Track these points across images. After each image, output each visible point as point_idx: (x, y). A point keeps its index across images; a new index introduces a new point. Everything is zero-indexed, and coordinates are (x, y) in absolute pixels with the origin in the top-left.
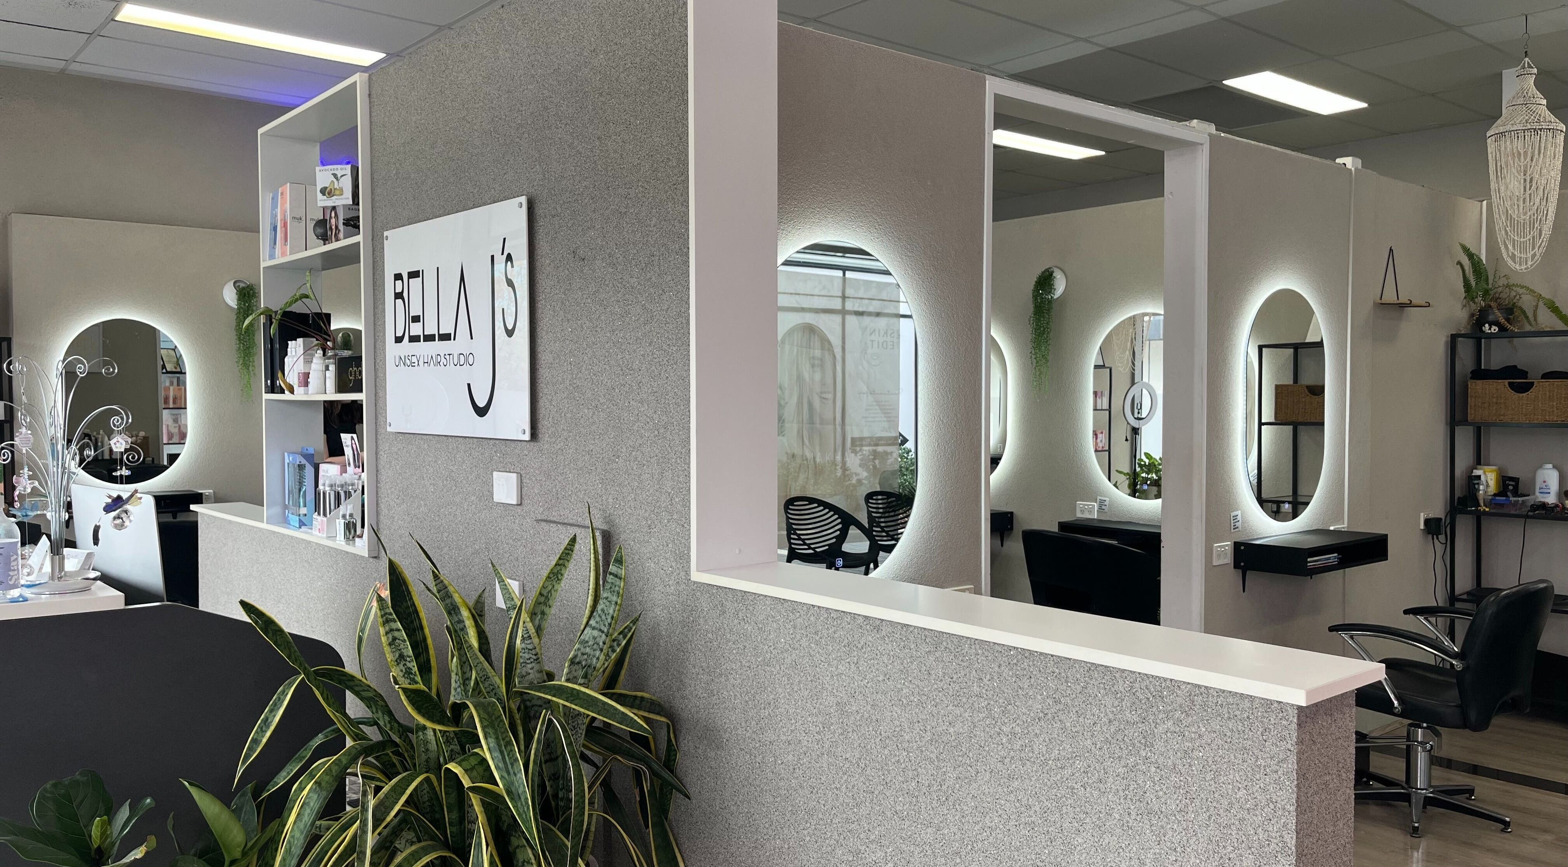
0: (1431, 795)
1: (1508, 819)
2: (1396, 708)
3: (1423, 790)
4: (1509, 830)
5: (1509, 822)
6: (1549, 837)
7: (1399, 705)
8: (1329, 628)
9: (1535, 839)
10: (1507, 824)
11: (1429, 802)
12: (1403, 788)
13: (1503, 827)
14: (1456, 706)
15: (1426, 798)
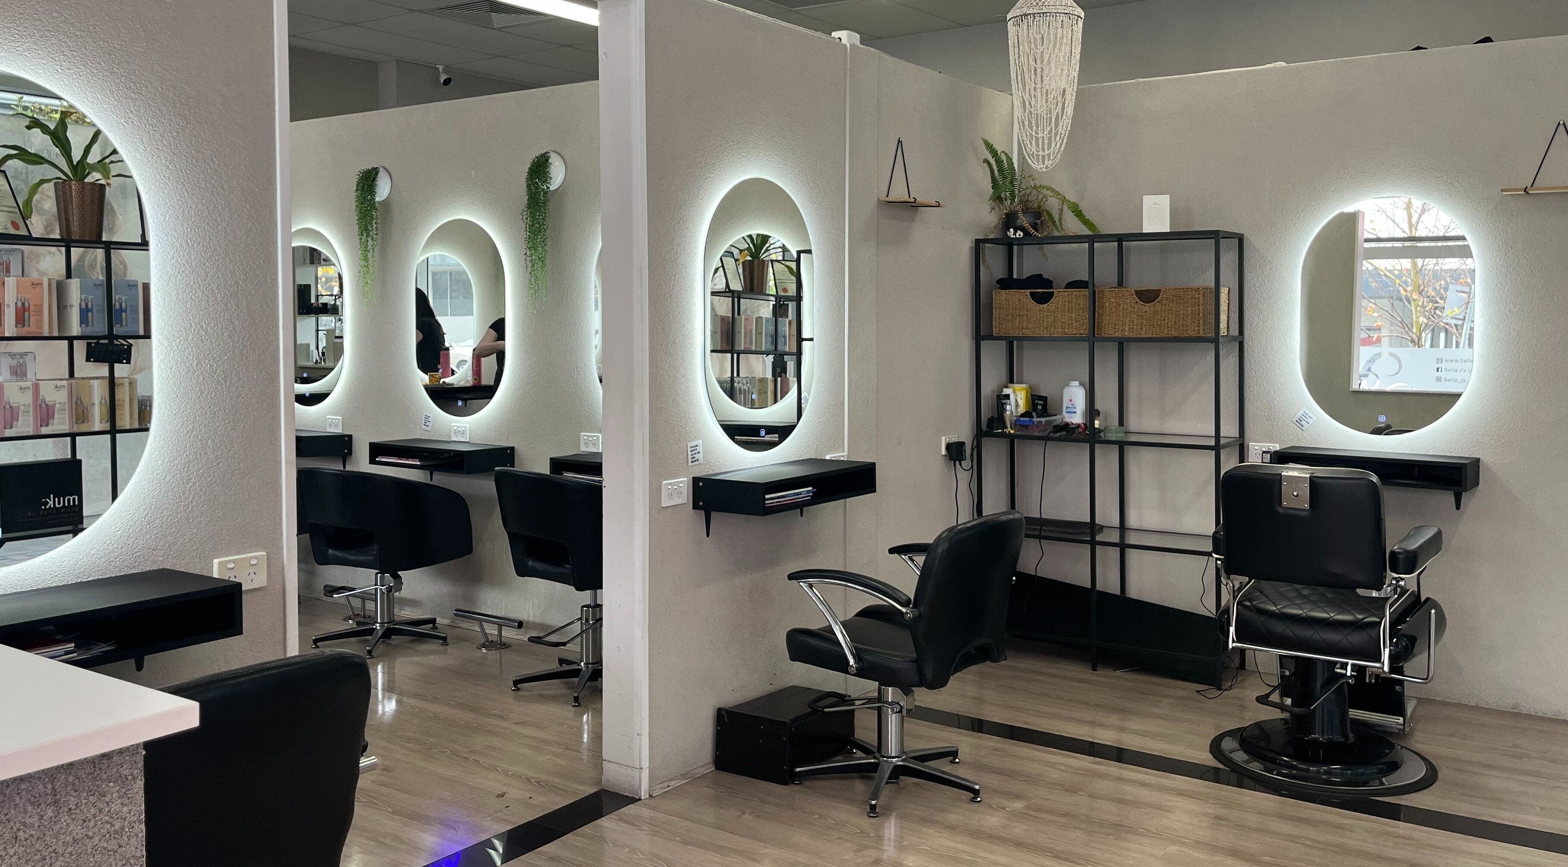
0: (902, 763)
1: (977, 787)
2: (852, 666)
3: (894, 757)
4: (979, 799)
5: (979, 790)
6: (1019, 805)
7: (855, 663)
8: (788, 575)
9: (1004, 808)
10: (976, 793)
11: (899, 772)
12: (875, 758)
13: (973, 795)
14: (912, 662)
15: (896, 767)
